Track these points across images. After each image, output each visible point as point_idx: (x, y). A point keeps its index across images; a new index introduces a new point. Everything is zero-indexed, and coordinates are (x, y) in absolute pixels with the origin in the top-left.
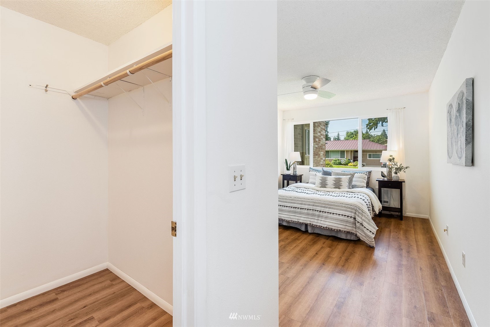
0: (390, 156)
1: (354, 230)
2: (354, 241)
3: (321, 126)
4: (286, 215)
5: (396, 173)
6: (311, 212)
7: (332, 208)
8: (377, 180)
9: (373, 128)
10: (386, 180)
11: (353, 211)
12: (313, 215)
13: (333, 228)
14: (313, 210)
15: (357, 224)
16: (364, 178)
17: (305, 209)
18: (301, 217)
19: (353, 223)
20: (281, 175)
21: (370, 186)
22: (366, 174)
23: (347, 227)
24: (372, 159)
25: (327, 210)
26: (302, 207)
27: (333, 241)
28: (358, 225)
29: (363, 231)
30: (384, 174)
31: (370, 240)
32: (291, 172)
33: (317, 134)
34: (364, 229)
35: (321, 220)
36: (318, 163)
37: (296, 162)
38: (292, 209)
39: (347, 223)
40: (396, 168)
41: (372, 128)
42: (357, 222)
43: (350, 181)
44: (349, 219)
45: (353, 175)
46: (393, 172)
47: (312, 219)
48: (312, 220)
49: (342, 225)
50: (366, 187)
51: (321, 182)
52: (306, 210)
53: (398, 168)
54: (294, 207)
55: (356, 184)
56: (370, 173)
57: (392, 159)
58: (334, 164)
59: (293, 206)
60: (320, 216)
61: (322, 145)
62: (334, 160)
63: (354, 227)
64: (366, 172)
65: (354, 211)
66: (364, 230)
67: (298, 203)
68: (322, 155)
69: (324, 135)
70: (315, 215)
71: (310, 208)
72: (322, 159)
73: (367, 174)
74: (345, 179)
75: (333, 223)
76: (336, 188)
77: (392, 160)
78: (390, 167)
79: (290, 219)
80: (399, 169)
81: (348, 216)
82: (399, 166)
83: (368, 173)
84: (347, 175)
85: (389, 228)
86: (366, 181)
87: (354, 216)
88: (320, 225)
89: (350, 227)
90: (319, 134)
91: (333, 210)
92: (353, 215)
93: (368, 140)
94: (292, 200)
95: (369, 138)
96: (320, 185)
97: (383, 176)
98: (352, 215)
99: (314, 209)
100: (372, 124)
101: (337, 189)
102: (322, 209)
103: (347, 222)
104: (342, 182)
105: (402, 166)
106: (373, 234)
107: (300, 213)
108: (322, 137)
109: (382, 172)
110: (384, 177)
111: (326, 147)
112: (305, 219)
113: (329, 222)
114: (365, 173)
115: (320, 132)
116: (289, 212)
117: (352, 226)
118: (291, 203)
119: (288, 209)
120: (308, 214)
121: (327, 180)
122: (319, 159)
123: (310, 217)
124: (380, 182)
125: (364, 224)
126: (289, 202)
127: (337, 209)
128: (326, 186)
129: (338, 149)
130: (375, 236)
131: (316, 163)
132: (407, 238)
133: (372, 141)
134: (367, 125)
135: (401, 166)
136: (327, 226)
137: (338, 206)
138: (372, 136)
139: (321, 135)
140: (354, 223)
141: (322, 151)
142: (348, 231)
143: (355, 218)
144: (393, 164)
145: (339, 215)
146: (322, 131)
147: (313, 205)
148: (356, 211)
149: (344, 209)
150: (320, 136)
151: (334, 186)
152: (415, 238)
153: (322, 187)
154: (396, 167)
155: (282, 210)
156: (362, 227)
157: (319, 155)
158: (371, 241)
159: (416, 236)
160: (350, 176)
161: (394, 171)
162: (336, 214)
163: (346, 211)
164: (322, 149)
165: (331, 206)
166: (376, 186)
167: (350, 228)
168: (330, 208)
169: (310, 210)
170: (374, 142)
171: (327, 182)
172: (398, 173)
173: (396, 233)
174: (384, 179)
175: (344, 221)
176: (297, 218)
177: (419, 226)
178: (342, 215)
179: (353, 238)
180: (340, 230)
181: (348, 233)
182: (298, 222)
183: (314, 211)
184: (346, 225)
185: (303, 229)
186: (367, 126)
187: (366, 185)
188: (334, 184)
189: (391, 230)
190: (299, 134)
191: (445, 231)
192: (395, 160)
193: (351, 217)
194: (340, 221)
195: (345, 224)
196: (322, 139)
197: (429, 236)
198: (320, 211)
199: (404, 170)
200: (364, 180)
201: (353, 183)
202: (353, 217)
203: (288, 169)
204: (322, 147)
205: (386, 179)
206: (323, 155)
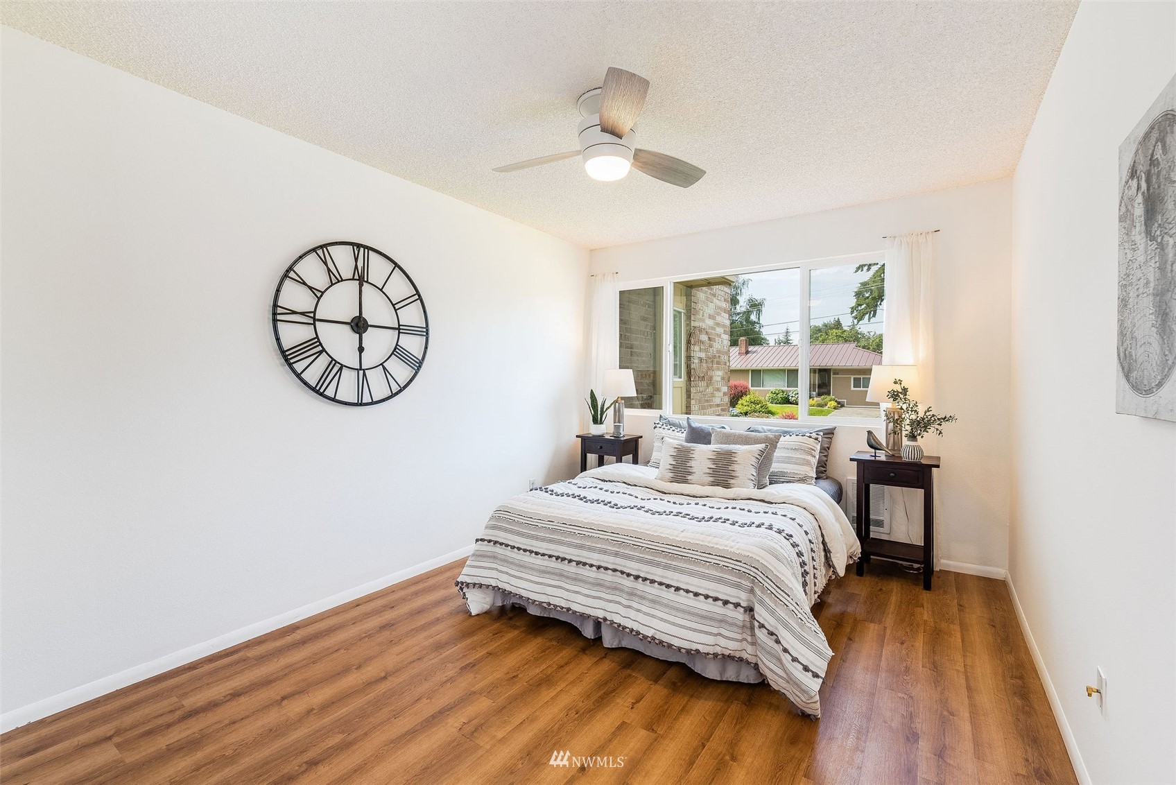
0: (895, 383)
1: (750, 649)
2: (749, 685)
3: (717, 301)
4: (531, 581)
5: (913, 437)
6: (608, 577)
7: (675, 569)
8: (851, 460)
9: (867, 316)
10: (883, 458)
11: (743, 582)
12: (615, 589)
13: (676, 643)
14: (615, 570)
15: (757, 631)
16: (810, 452)
17: (591, 566)
18: (577, 592)
19: (744, 626)
20: (577, 436)
21: (830, 472)
22: (816, 439)
23: (723, 642)
24: (862, 389)
25: (657, 574)
26: (583, 557)
27: (674, 687)
28: (761, 635)
29: (780, 660)
30: (875, 439)
31: (804, 700)
32: (605, 429)
33: (703, 321)
34: (781, 655)
35: (638, 611)
36: (707, 401)
37: (622, 398)
38: (553, 564)
39: (723, 625)
40: (912, 423)
41: (864, 315)
42: (756, 624)
43: (764, 460)
44: (730, 612)
45: (772, 443)
46: (904, 433)
47: (611, 601)
48: (611, 607)
49: (706, 633)
50: (816, 479)
51: (674, 463)
52: (594, 568)
53: (918, 419)
54: (557, 558)
55: (784, 470)
56: (830, 433)
57: (901, 393)
58: (772, 403)
59: (556, 554)
60: (635, 595)
61: (719, 352)
62: (772, 392)
63: (749, 640)
64: (817, 433)
65: (747, 584)
66: (783, 658)
67: (570, 545)
68: (719, 379)
69: (724, 326)
70: (621, 590)
71: (607, 562)
72: (718, 390)
73: (820, 439)
74: (746, 455)
75: (674, 624)
76: (718, 485)
77: (902, 396)
78: (896, 417)
79: (544, 596)
80: (921, 425)
81: (726, 603)
82: (921, 414)
83: (822, 434)
84: (757, 441)
85: (880, 622)
86: (814, 461)
87: (749, 600)
88: (635, 627)
89: (732, 639)
90: (710, 322)
91: (677, 576)
92: (743, 597)
93: (853, 345)
94: (554, 531)
95: (857, 339)
96: (671, 475)
97: (874, 444)
98: (739, 598)
99: (619, 568)
100: (863, 307)
101: (719, 490)
102: (644, 570)
103: (722, 621)
104: (735, 467)
105: (931, 413)
106: (816, 675)
107: (576, 579)
108: (719, 330)
109: (870, 433)
110: (876, 449)
111: (731, 359)
112: (590, 602)
113: (662, 620)
114: (814, 435)
115: (711, 317)
116: (544, 572)
117: (739, 637)
118: (551, 541)
119: (539, 561)
120: (599, 584)
121: (691, 459)
122: (710, 390)
123: (603, 595)
124: (861, 463)
125: (783, 638)
126: (543, 540)
127: (692, 574)
128: (690, 477)
129: (781, 367)
130: (823, 683)
131: (699, 400)
132: (937, 672)
133: (864, 347)
134: (852, 308)
135: (928, 414)
136: (655, 633)
137: (696, 562)
138: (863, 335)
139: (718, 325)
140: (748, 625)
141: (718, 369)
142: (727, 652)
143: (750, 610)
144: (904, 407)
145: (696, 594)
146: (719, 314)
147: (616, 554)
148: (753, 582)
149: (714, 573)
150: (713, 328)
151: (711, 479)
152: (966, 672)
153: (675, 480)
154: (914, 417)
155: (522, 564)
156: (778, 648)
157: (711, 378)
158: (809, 702)
159: (969, 661)
160: (763, 446)
161: (907, 429)
162: (687, 591)
163: (720, 580)
164: (718, 363)
165: (670, 558)
166: (850, 476)
167: (732, 645)
168: (667, 567)
169: (606, 569)
170: (869, 349)
171: (692, 463)
172: (919, 438)
173: (902, 643)
174: (875, 456)
175: (711, 619)
176: (565, 594)
177: (976, 614)
178: (707, 597)
179: (747, 676)
180: (698, 651)
181: (727, 659)
182: (569, 609)
183: (619, 574)
184: (720, 634)
185: (588, 632)
186: (852, 313)
187: (817, 472)
188: (710, 471)
189: (885, 628)
190: (644, 320)
191: (1090, 695)
192: (910, 396)
193: (737, 605)
194: (699, 620)
195: (715, 631)
196: (719, 336)
197: (1010, 658)
198: (637, 577)
199: (937, 426)
200: (809, 458)
201: (774, 465)
202: (744, 604)
203: (597, 420)
204: (719, 356)
205: (882, 456)
206: (723, 378)
